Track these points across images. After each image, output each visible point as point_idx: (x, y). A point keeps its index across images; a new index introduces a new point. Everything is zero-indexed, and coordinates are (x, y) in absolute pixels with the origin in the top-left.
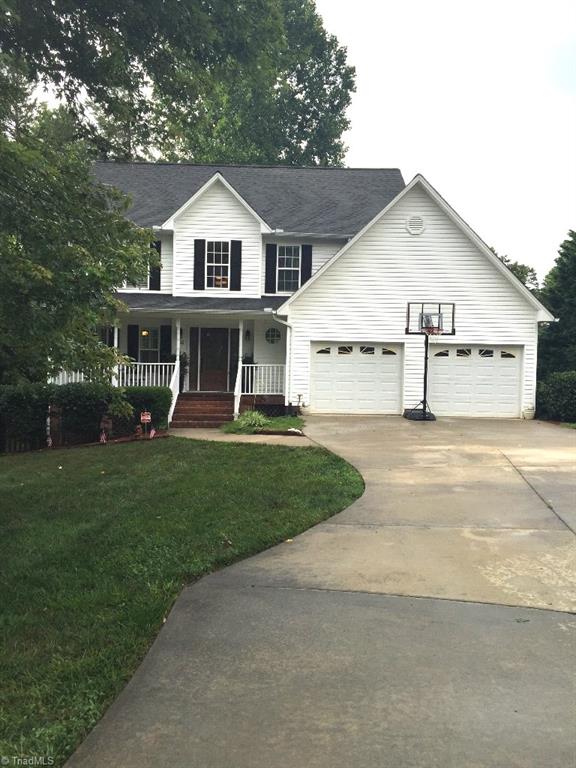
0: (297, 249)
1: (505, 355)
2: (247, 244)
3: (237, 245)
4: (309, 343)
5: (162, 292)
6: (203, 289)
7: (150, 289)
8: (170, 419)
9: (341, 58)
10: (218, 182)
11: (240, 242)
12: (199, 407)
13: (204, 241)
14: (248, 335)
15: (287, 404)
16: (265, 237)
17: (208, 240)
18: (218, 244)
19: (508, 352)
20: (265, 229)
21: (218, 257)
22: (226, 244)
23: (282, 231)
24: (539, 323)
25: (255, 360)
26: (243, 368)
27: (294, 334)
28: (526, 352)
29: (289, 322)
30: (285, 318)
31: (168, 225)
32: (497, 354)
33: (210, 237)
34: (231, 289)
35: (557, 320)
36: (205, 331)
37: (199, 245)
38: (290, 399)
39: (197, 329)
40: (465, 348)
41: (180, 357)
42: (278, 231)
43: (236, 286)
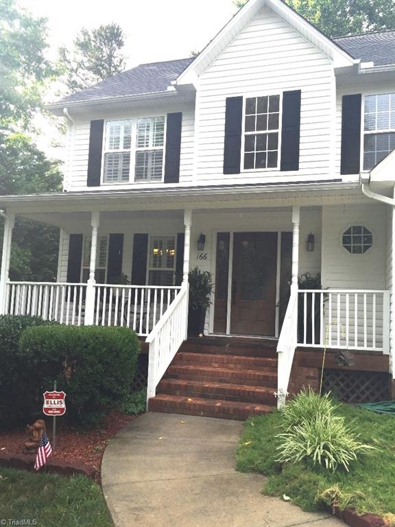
2: (310, 95)
3: (293, 99)
5: (182, 184)
6: (238, 172)
7: (165, 182)
8: (151, 392)
11: (299, 93)
13: (241, 98)
14: (311, 242)
17: (246, 96)
18: (262, 100)
21: (262, 120)
22: (274, 99)
23: (370, 65)
25: (323, 283)
26: (300, 296)
31: (185, 79)
33: (249, 91)
34: (283, 169)
36: (239, 237)
37: (233, 105)
39: (228, 235)
41: (190, 275)
43: (291, 162)
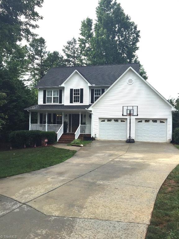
0: (100, 90)
1: (161, 122)
2: (85, 89)
3: (82, 90)
4: (98, 118)
5: (62, 104)
6: (72, 103)
7: (59, 103)
8: (58, 141)
9: (135, 28)
10: (76, 72)
11: (83, 89)
12: (68, 137)
15: (92, 137)
16: (90, 87)
17: (74, 89)
18: (77, 90)
19: (162, 121)
20: (89, 85)
21: (77, 93)
22: (79, 90)
23: (95, 85)
24: (172, 111)
25: (86, 124)
26: (81, 126)
27: (94, 116)
28: (168, 121)
29: (92, 112)
30: (91, 111)
31: (63, 85)
32: (158, 122)
34: (80, 103)
35: (177, 110)
36: (73, 115)
37: (71, 90)
38: (93, 135)
39: (71, 114)
40: (147, 120)
41: (64, 122)
42: (93, 85)
43: (82, 102)
